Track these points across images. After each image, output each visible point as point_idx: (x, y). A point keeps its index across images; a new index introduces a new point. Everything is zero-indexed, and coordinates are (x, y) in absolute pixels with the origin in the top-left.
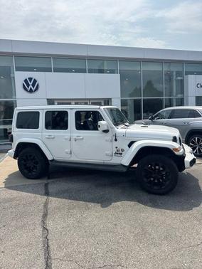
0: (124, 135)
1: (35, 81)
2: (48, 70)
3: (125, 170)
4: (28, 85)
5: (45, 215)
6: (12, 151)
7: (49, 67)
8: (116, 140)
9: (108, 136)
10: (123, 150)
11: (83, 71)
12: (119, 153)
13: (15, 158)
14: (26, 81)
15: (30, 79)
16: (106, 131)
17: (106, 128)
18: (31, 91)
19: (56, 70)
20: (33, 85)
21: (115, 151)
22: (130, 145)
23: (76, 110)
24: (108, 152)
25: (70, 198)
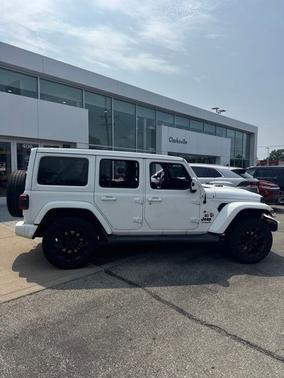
0: (214, 196)
8: (205, 202)
9: (196, 198)
10: (212, 215)
12: (207, 219)
21: (203, 216)
22: (220, 209)
23: (151, 161)
24: (193, 218)
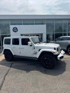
0: (37, 47)
1: (17, 28)
2: (21, 24)
3: (37, 59)
4: (14, 30)
5: (6, 74)
6: (3, 52)
7: (21, 23)
8: (34, 49)
9: (32, 47)
10: (37, 52)
11: (33, 24)
12: (36, 53)
13: (4, 54)
14: (13, 28)
15: (15, 28)
16: (31, 46)
17: (31, 45)
18: (15, 32)
19: (24, 24)
20: (16, 30)
21: (34, 52)
22: (39, 51)
23: (22, 38)
24: (32, 53)
25: (17, 69)
